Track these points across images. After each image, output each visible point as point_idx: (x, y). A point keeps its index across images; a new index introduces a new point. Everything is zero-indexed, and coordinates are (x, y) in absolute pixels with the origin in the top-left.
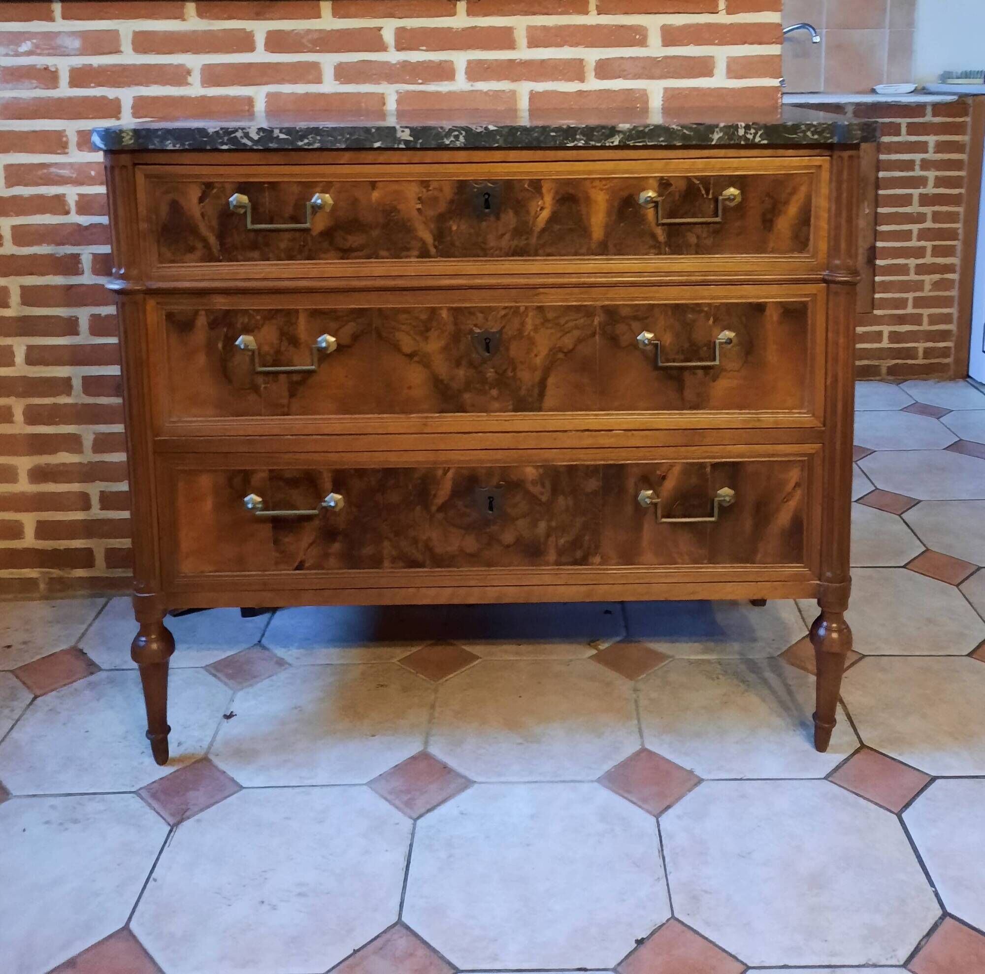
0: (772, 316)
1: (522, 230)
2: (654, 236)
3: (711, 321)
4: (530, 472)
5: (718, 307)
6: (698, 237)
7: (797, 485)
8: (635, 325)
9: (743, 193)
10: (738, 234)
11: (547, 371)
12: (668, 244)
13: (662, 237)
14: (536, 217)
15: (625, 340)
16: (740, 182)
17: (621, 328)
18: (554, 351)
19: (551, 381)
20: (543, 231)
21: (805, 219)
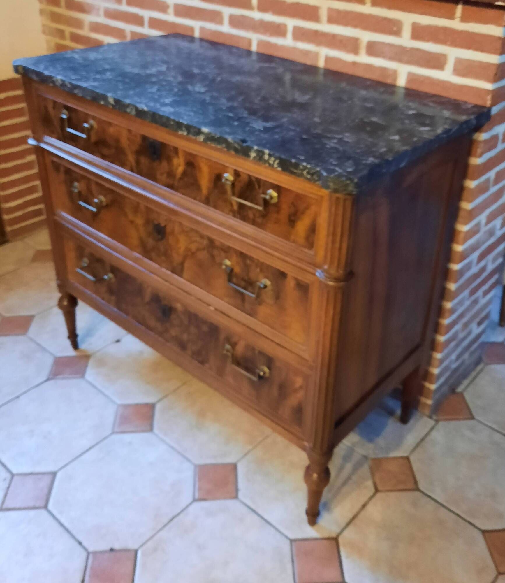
0: (290, 284)
1: (171, 174)
2: (232, 205)
3: (258, 270)
4: (179, 306)
5: (263, 264)
6: (254, 215)
7: (301, 387)
8: (223, 254)
9: (279, 196)
10: (276, 223)
11: (185, 258)
12: (239, 213)
13: (236, 207)
14: (177, 169)
15: (218, 259)
16: (278, 188)
17: (215, 252)
18: (187, 250)
19: (186, 265)
20: (181, 179)
21: (313, 229)
